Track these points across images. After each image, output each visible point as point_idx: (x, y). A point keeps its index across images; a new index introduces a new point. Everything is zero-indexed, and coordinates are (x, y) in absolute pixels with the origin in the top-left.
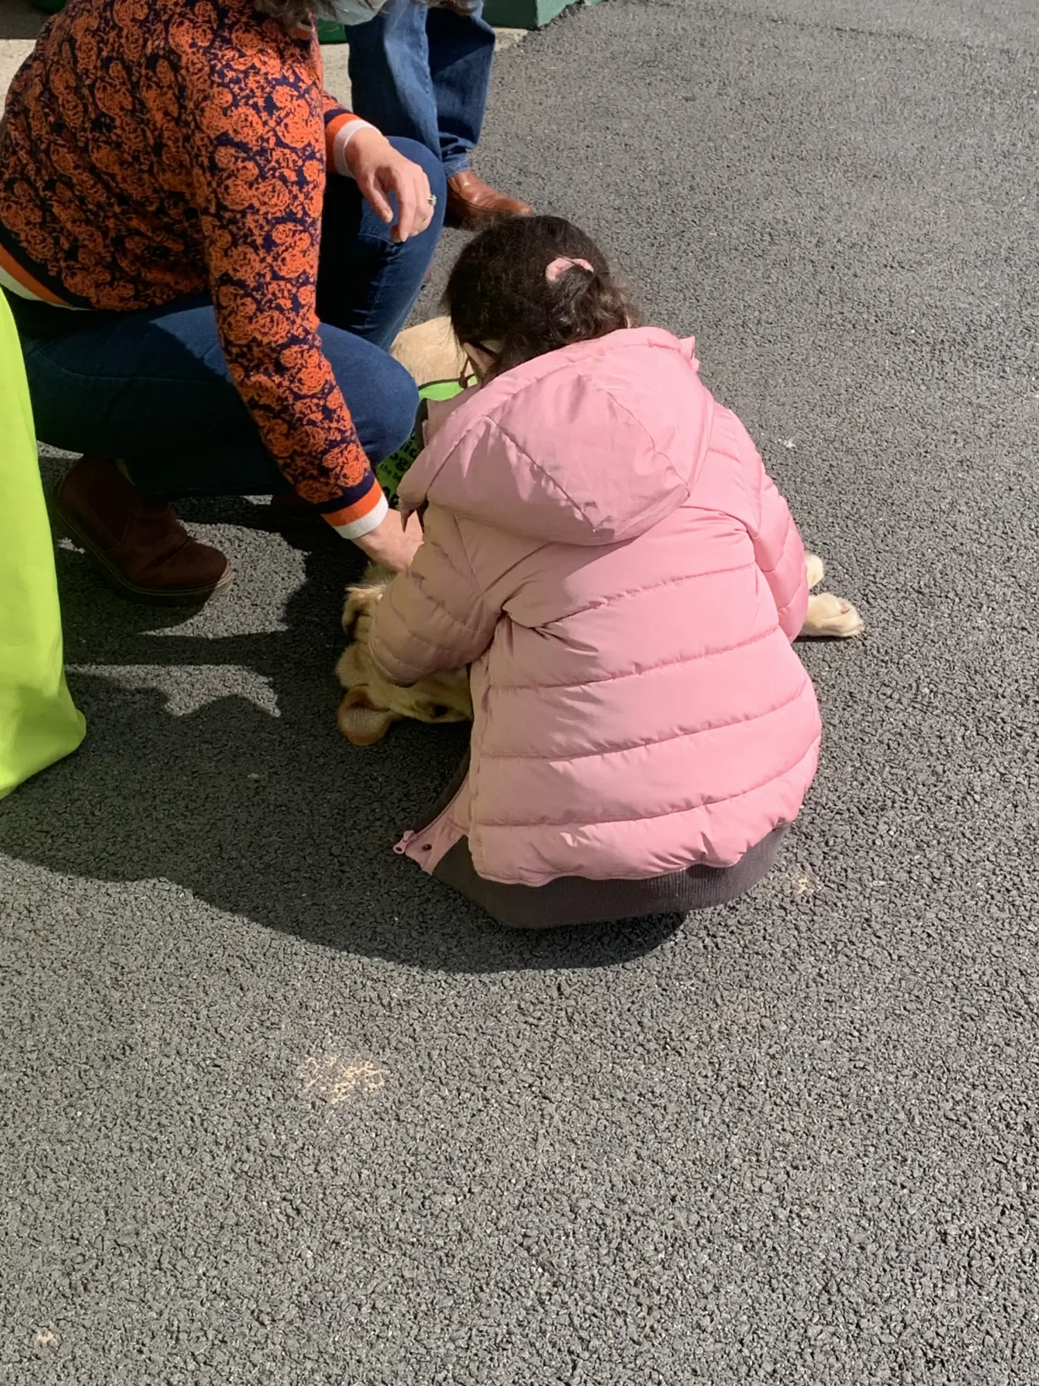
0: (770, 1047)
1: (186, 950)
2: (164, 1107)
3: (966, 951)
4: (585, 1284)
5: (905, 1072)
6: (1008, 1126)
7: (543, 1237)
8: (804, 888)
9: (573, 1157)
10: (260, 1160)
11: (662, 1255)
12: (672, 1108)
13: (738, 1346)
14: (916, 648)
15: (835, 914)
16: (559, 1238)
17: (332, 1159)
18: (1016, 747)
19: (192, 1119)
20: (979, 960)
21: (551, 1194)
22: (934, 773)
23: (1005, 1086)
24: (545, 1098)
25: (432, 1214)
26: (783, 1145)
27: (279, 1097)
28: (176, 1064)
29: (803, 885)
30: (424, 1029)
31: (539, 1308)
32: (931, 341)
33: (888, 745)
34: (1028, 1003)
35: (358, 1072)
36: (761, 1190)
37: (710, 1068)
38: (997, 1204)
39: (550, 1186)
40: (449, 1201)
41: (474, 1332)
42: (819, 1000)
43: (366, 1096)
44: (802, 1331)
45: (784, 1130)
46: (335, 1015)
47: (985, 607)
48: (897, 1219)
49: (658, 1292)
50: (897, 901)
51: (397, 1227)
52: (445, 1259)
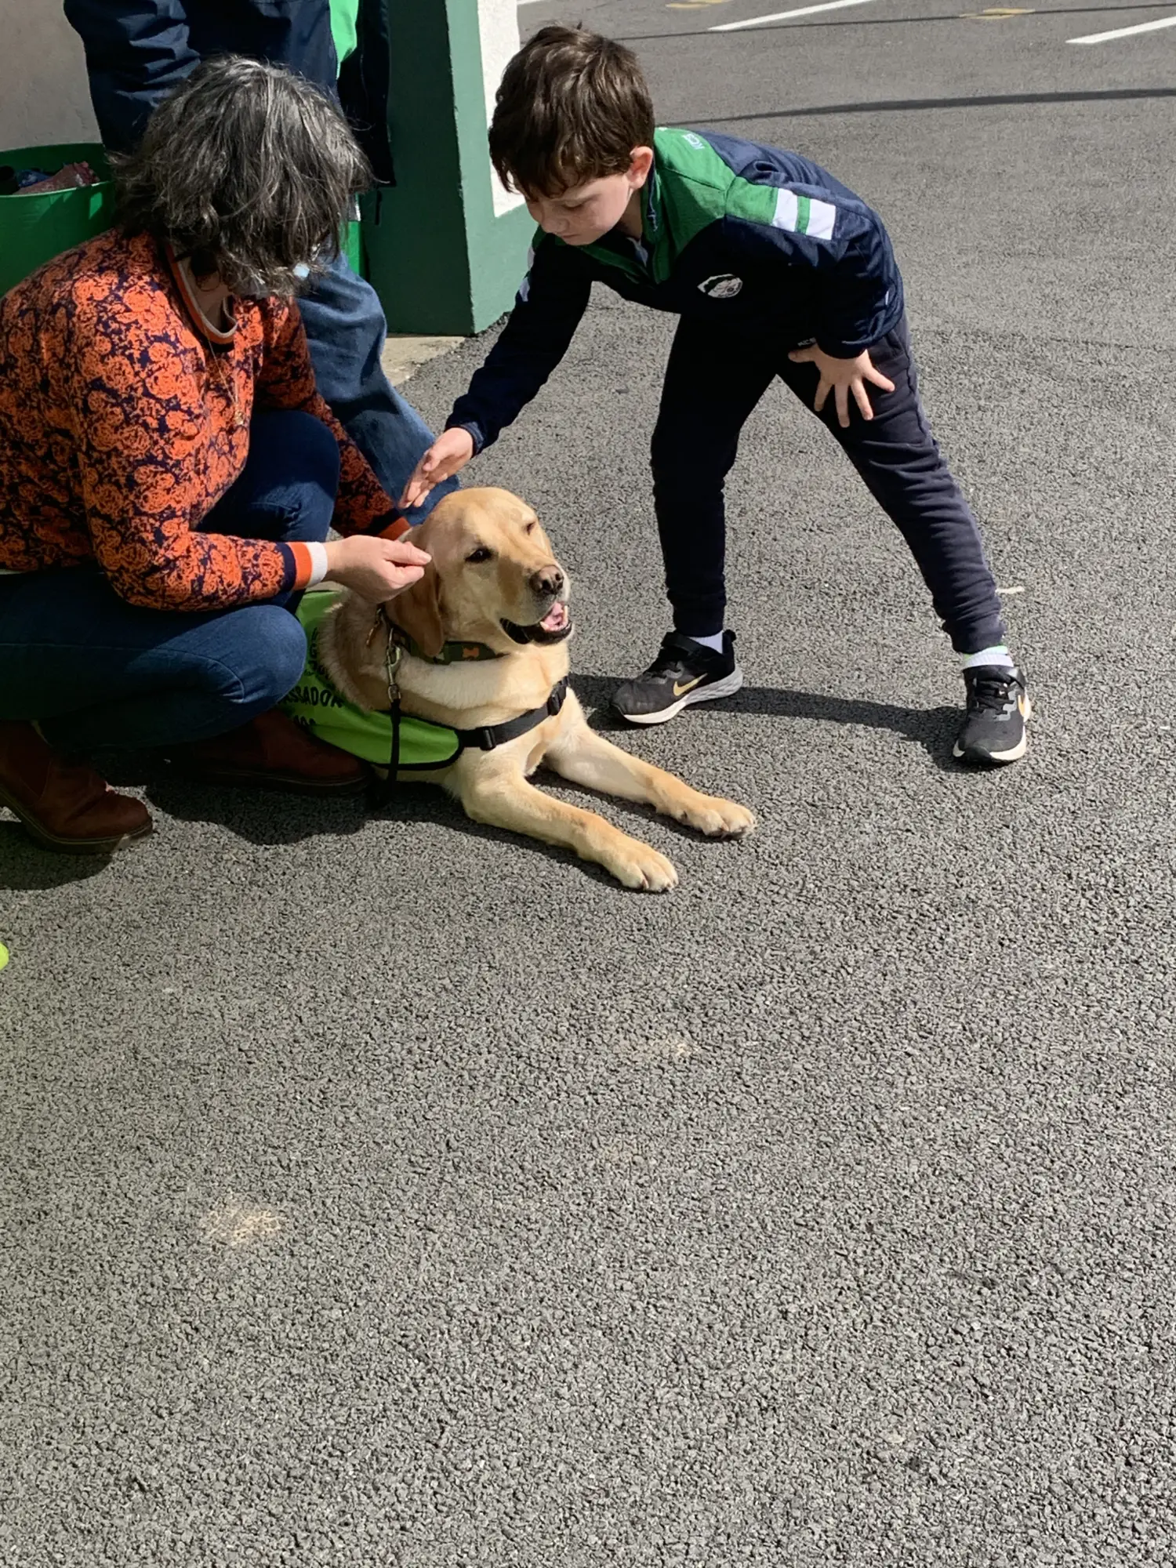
0: (640, 1177)
1: (99, 1133)
2: (75, 1258)
3: (828, 1093)
4: (457, 1369)
5: (762, 1190)
6: (852, 1227)
7: (420, 1336)
8: (682, 1051)
9: (452, 1274)
10: (163, 1293)
11: (528, 1343)
12: (546, 1230)
13: (592, 1407)
14: (805, 852)
15: (709, 1071)
16: (435, 1336)
17: (230, 1288)
18: (890, 927)
19: (101, 1266)
20: (839, 1099)
21: (429, 1302)
22: (813, 953)
23: (852, 1196)
24: (430, 1230)
25: (319, 1325)
26: (645, 1253)
27: (183, 1243)
28: (87, 1224)
29: (681, 1048)
30: (320, 1183)
31: (414, 1390)
32: (844, 593)
33: (772, 933)
34: (880, 1131)
35: (257, 1220)
36: (622, 1289)
37: (582, 1197)
38: (836, 1287)
39: (429, 1296)
40: (336, 1313)
41: (353, 1410)
42: (688, 1139)
43: (263, 1238)
44: (650, 1393)
45: (647, 1241)
46: (237, 1177)
47: (873, 815)
48: (744, 1303)
49: (522, 1371)
50: (769, 1057)
51: (287, 1336)
52: (329, 1357)
